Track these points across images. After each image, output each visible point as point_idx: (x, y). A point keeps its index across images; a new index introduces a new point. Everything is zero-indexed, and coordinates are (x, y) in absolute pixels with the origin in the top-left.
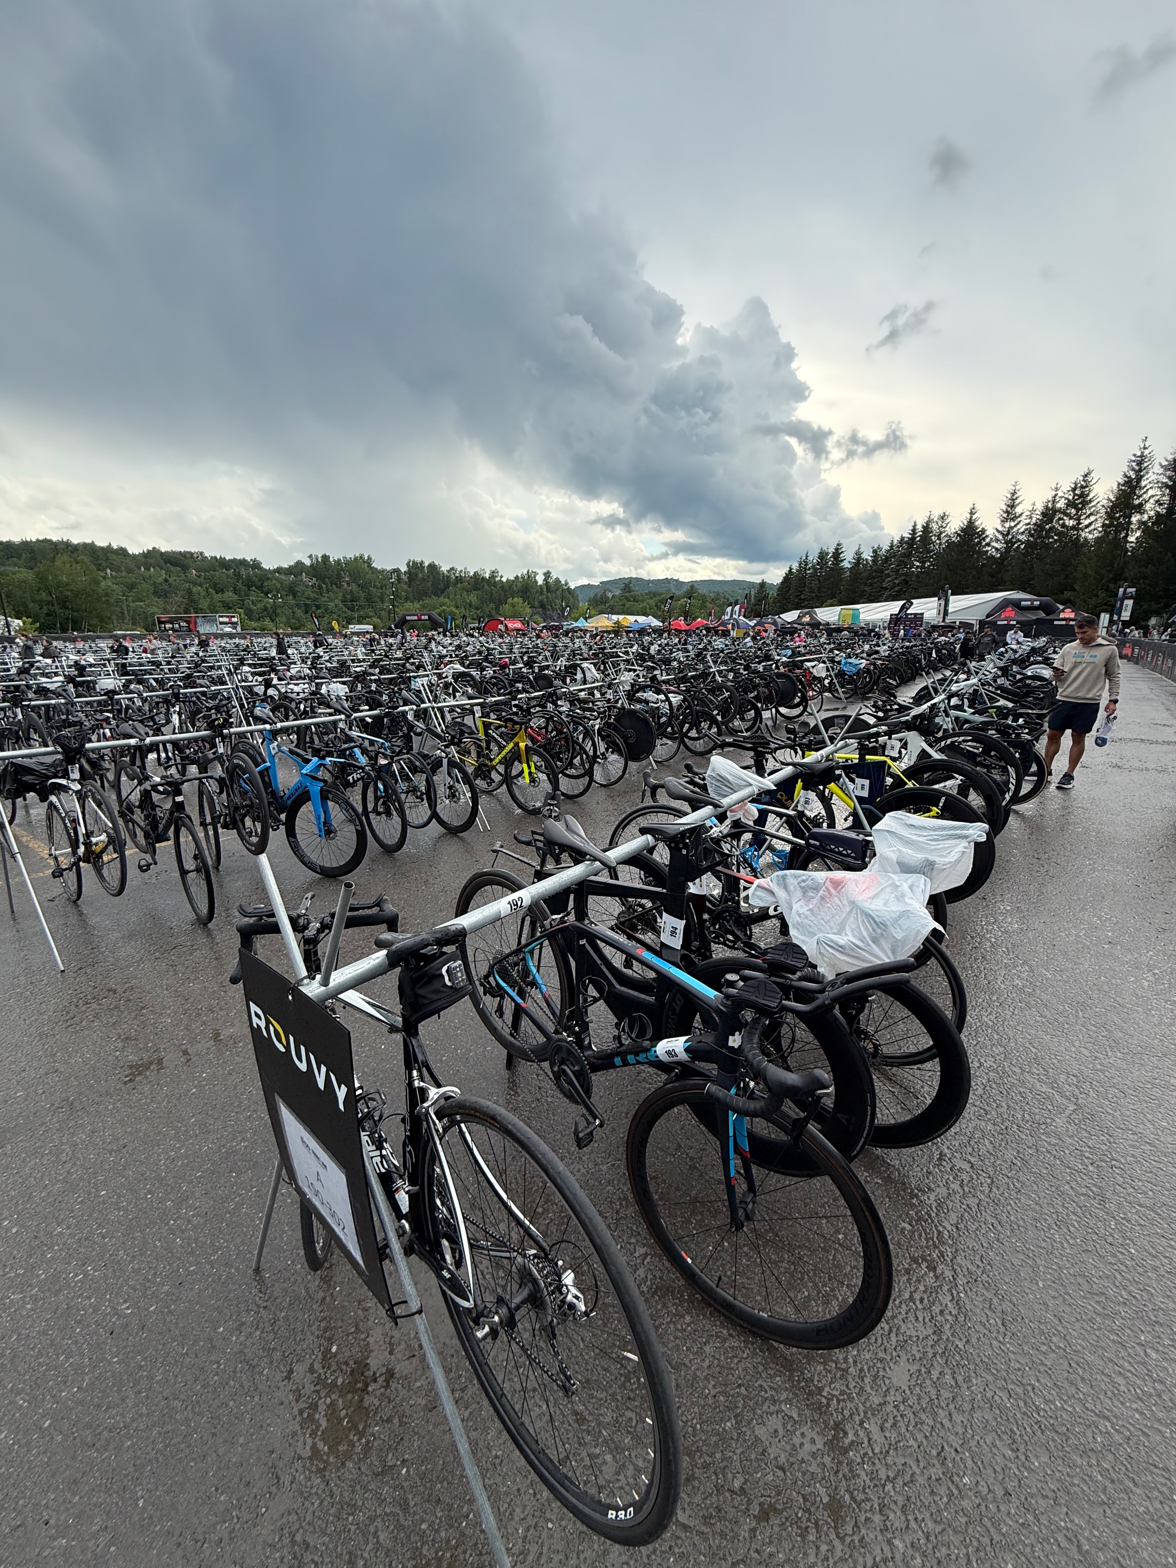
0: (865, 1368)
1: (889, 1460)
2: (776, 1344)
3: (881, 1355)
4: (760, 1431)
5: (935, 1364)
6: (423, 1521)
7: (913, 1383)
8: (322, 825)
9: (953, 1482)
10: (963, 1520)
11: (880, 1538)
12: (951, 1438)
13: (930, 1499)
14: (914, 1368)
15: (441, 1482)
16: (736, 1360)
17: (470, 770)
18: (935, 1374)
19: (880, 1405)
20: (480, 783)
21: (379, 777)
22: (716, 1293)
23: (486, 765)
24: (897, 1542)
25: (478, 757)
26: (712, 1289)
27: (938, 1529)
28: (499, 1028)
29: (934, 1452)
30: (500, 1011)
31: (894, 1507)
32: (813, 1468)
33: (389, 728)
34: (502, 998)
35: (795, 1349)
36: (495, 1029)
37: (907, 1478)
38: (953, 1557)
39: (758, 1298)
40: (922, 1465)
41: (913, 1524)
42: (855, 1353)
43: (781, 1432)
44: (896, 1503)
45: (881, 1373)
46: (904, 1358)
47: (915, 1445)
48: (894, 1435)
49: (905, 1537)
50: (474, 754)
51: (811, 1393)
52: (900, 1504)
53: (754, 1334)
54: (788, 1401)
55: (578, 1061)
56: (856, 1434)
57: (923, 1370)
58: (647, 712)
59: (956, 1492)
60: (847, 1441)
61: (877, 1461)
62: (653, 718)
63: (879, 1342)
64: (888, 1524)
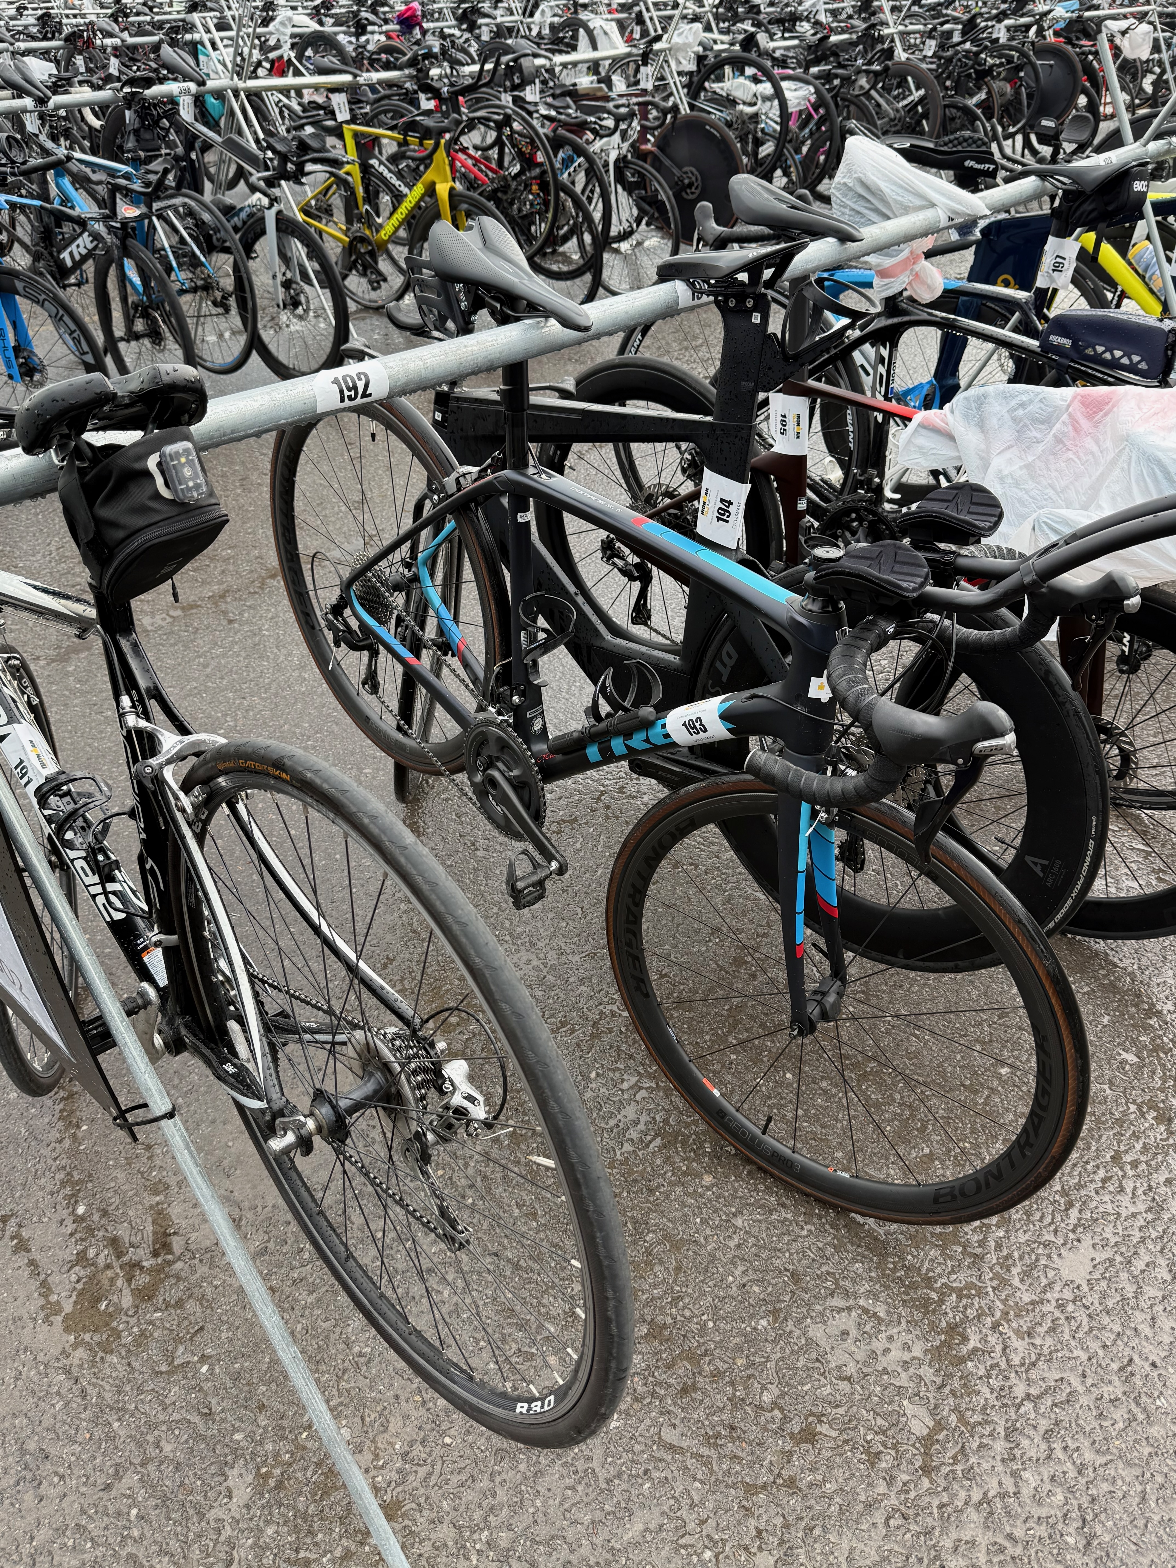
0: (1016, 1255)
1: (1034, 1374)
2: (859, 1219)
3: (1048, 1237)
4: (816, 1332)
5: (1142, 1251)
6: (235, 1430)
7: (1096, 1275)
8: (11, 354)
9: (1138, 1404)
10: (1147, 1450)
11: (1000, 1468)
12: (1148, 1348)
13: (1095, 1424)
14: (1101, 1256)
15: (268, 1384)
16: (786, 1238)
17: (333, 250)
18: (1139, 1264)
19: (1032, 1303)
20: (355, 283)
21: (126, 252)
22: (761, 1142)
23: (363, 240)
24: (1026, 1475)
25: (349, 221)
26: (754, 1137)
27: (1102, 1460)
28: (374, 717)
29: (1115, 1366)
30: (371, 681)
31: (1032, 1432)
32: (903, 1379)
33: (136, 132)
34: (374, 653)
35: (894, 1226)
36: (367, 719)
37: (1061, 1397)
38: (1120, 1494)
39: (839, 1155)
40: (1089, 1382)
41: (1059, 1453)
42: (1001, 1233)
43: (854, 1333)
44: (1035, 1427)
45: (1043, 1262)
46: (1087, 1241)
47: (1084, 1356)
48: (1049, 1341)
49: (1042, 1469)
50: (339, 216)
51: (913, 1286)
52: (1042, 1430)
53: (824, 1204)
54: (870, 1294)
55: (517, 760)
56: (984, 1339)
57: (1119, 1259)
58: (729, 124)
59: (1141, 1417)
60: (965, 1350)
61: (1013, 1375)
62: (743, 139)
63: (1048, 1219)
64: (1018, 1452)
